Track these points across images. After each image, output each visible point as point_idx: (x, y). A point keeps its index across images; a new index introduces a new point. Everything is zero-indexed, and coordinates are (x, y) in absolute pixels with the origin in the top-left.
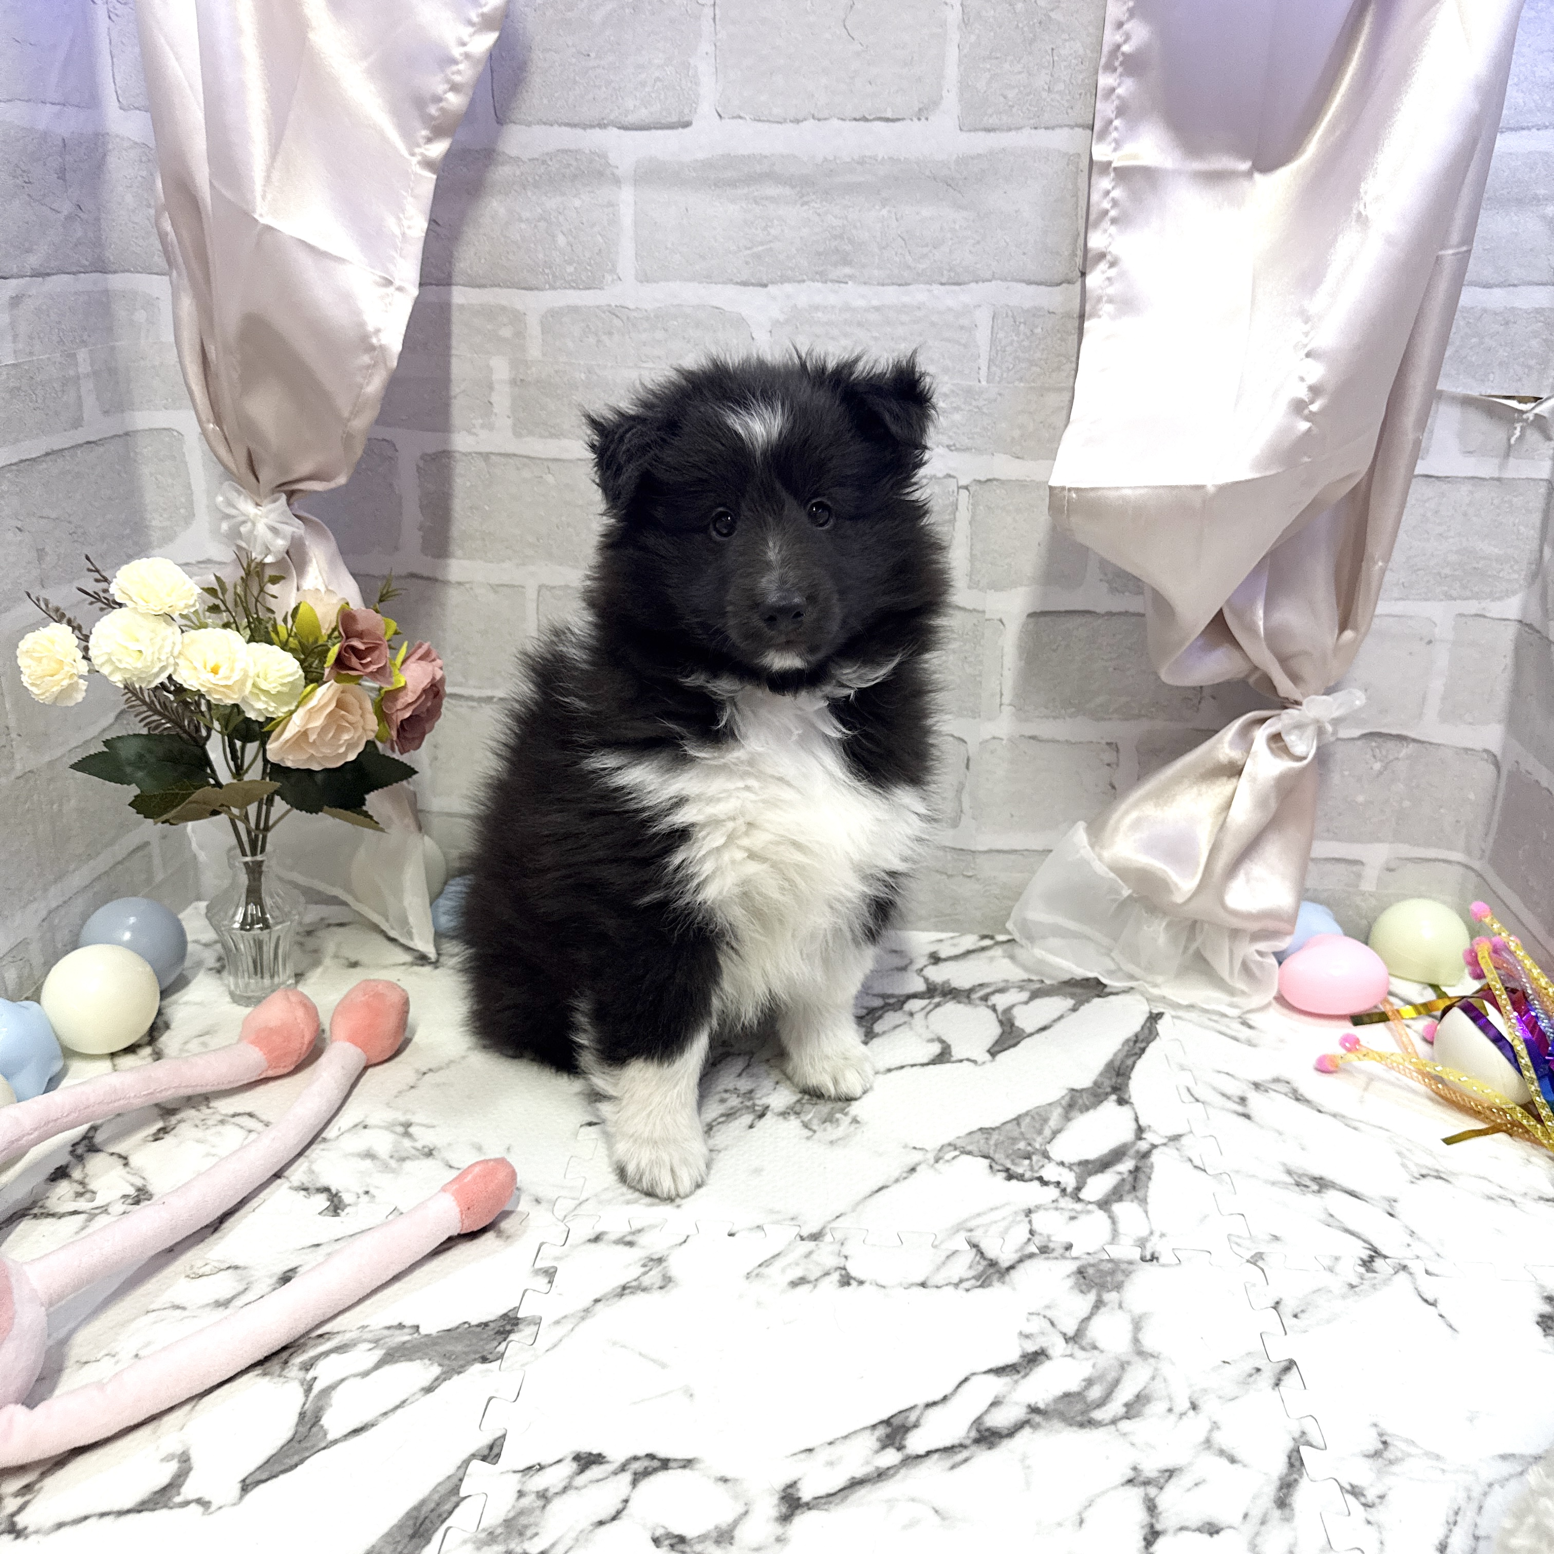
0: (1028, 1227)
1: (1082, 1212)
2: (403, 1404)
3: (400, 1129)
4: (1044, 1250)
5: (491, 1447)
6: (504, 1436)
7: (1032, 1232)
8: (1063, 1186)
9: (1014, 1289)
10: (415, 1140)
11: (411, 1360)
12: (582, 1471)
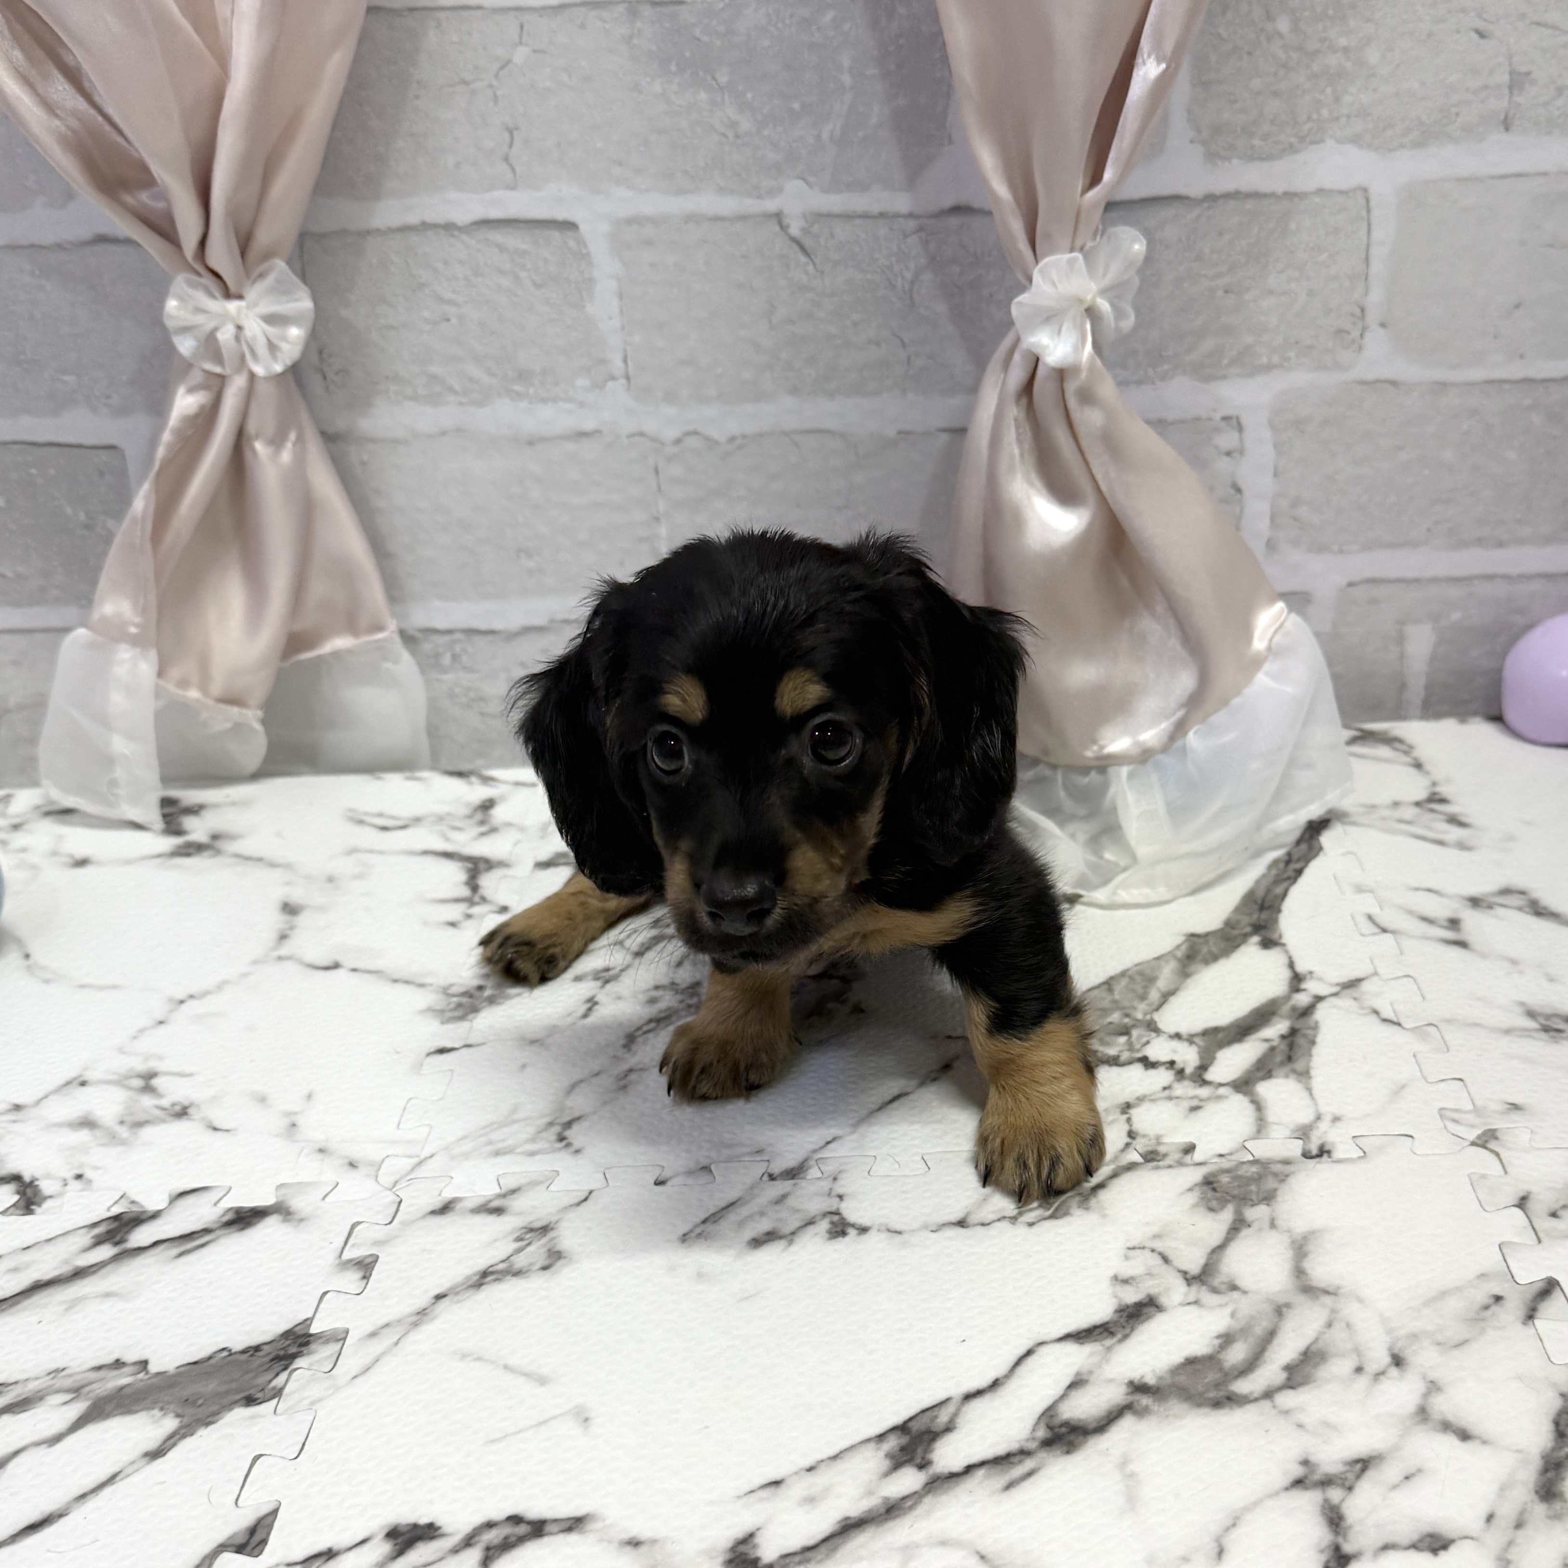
0: (1126, 1128)
1: (1209, 1099)
2: (111, 1479)
3: (138, 1083)
4: (1152, 1157)
5: (252, 1531)
6: (275, 1512)
7: (1132, 1135)
8: (1179, 1065)
9: (1104, 1216)
10: (160, 1096)
11: (129, 1411)
12: (400, 1552)
